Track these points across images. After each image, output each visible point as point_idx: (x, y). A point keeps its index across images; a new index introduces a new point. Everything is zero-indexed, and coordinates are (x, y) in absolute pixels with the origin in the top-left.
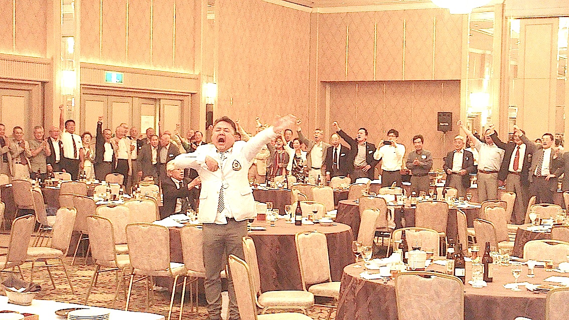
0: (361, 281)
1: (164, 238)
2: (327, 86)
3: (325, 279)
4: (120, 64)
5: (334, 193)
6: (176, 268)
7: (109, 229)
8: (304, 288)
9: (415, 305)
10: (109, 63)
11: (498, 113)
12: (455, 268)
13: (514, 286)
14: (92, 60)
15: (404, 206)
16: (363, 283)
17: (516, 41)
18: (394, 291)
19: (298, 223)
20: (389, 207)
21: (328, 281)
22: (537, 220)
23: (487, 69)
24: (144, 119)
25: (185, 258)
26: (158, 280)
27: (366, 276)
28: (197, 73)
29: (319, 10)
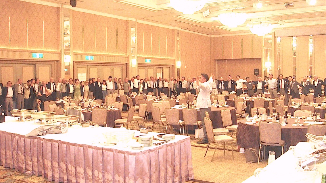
0: (246, 125)
1: (177, 112)
2: (217, 62)
3: (230, 124)
4: (150, 57)
5: (225, 97)
6: (181, 122)
7: (159, 110)
8: (224, 127)
9: (265, 132)
10: (146, 56)
11: (274, 68)
12: (276, 120)
13: (295, 125)
14: (141, 56)
15: (249, 100)
16: (247, 125)
17: (279, 44)
18: (258, 128)
19: (218, 107)
20: (244, 101)
21: (231, 125)
22: (294, 104)
23: (268, 54)
24: (158, 74)
25: (184, 119)
26: (174, 126)
27: (247, 123)
28: (174, 58)
29: (213, 36)
